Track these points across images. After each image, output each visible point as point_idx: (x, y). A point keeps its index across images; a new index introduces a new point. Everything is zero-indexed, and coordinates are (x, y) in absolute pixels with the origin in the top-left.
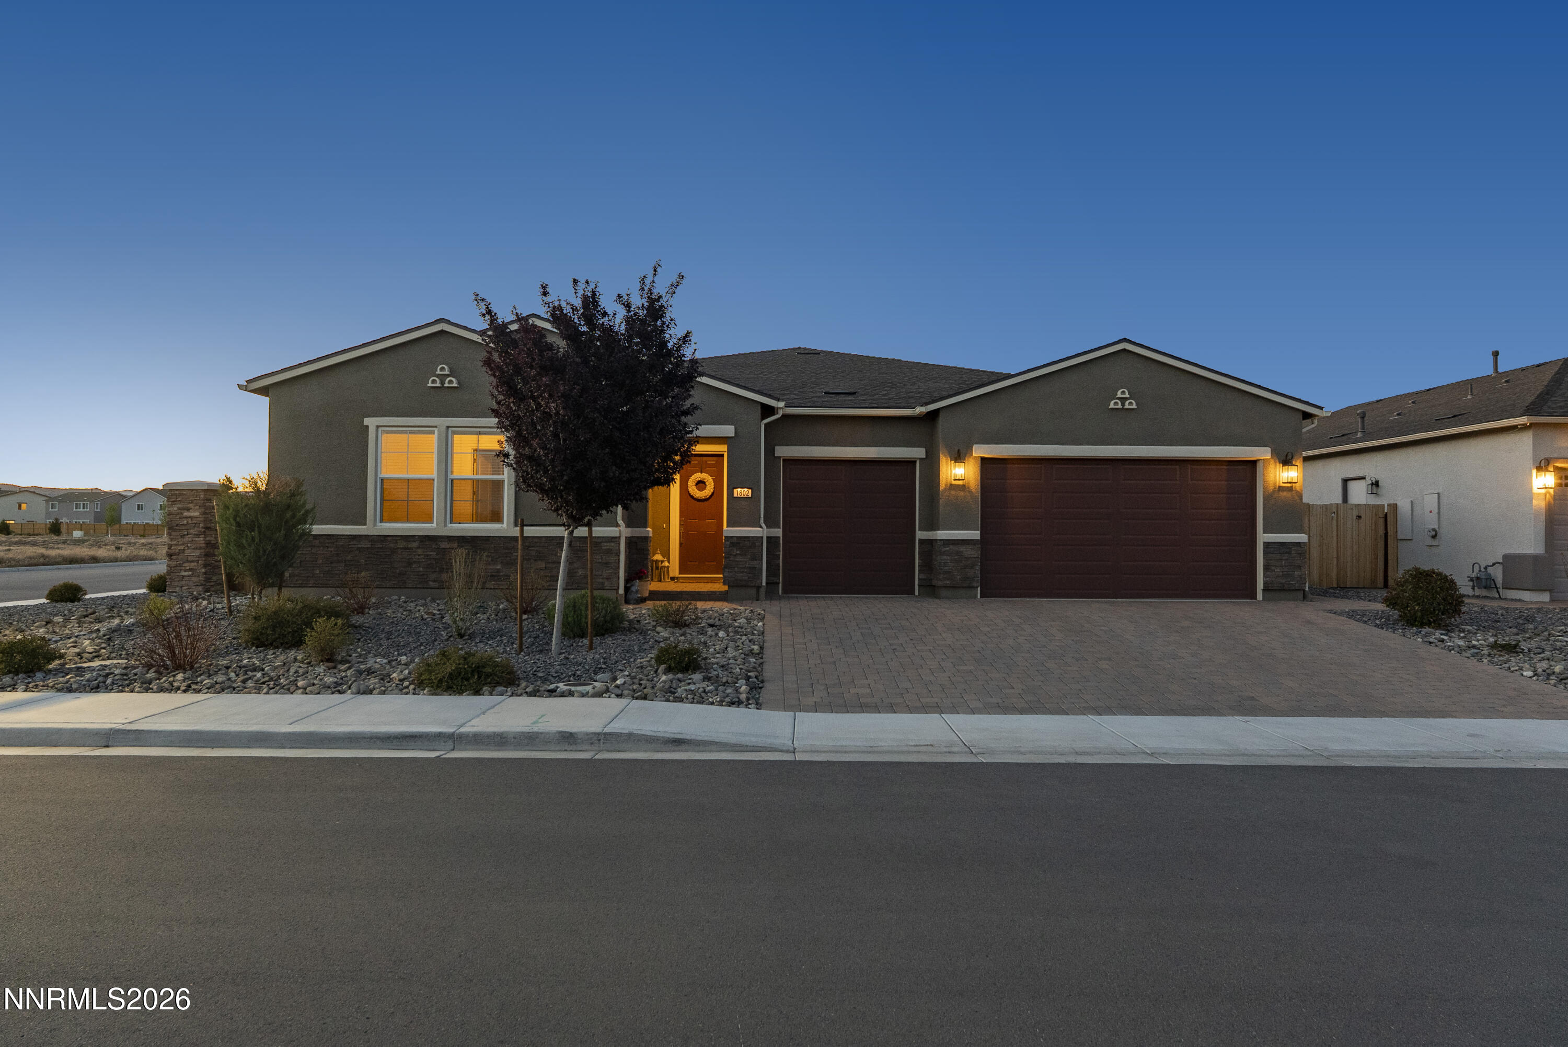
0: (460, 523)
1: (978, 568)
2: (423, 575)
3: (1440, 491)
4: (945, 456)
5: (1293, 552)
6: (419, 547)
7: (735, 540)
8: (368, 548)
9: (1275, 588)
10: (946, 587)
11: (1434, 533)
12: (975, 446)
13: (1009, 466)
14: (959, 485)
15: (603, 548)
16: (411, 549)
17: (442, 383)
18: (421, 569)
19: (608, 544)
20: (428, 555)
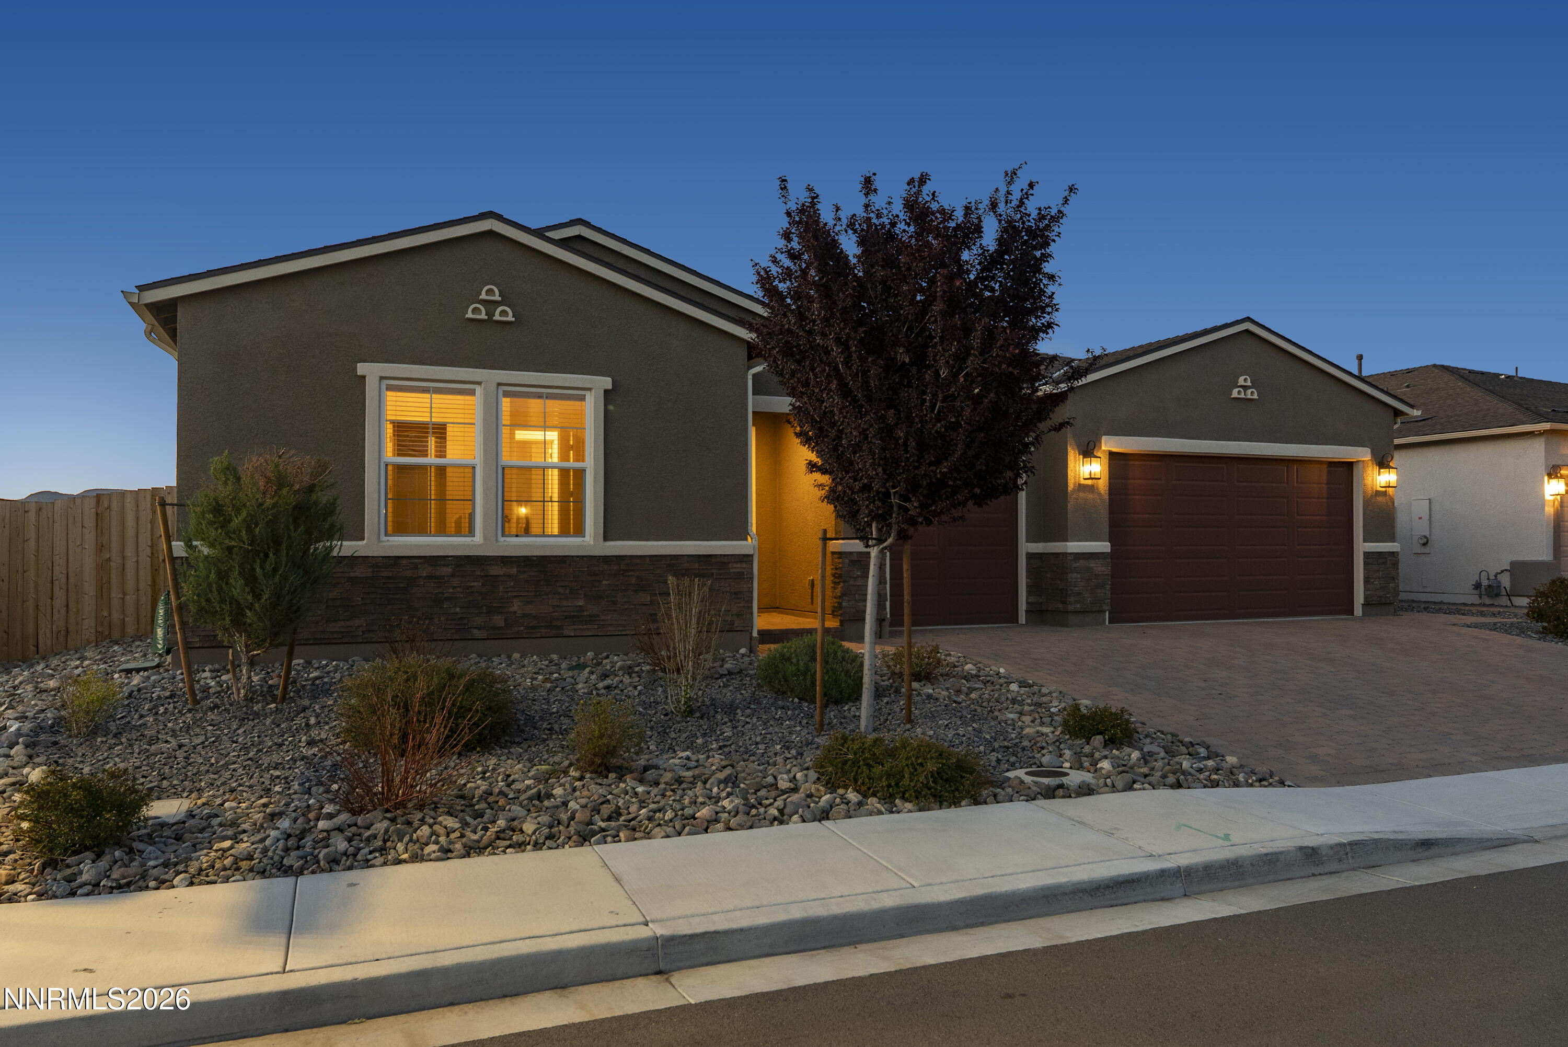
0: (517, 536)
1: (1108, 587)
2: (462, 618)
3: (1432, 496)
4: (1073, 449)
5: (1388, 562)
6: (452, 576)
7: (855, 558)
8: (366, 578)
9: (1374, 602)
10: (1076, 612)
11: (1425, 540)
12: (1104, 438)
13: (1131, 462)
14: (1087, 485)
15: (731, 571)
16: (442, 577)
17: (490, 314)
18: (458, 609)
19: (739, 565)
20: (469, 587)
